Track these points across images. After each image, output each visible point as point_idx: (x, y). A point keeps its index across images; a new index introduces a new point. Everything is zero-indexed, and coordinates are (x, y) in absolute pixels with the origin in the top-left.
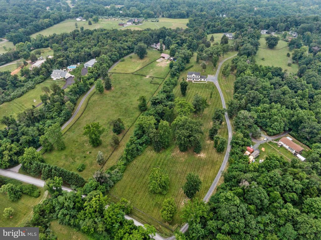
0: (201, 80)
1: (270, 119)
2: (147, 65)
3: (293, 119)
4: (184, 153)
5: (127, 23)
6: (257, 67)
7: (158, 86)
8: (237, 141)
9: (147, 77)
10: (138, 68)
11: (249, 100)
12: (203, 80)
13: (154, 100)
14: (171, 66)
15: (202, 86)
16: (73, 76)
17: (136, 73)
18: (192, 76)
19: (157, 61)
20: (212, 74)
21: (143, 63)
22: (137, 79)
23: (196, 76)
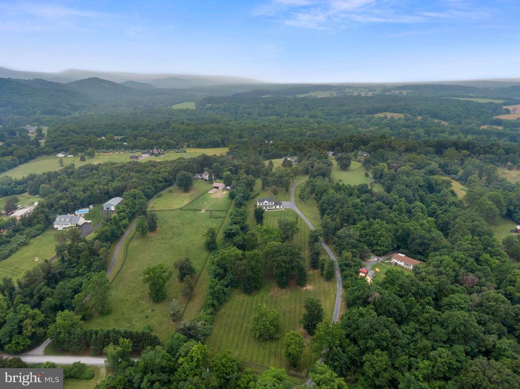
0: (276, 207)
1: (374, 236)
2: (198, 198)
3: (398, 234)
4: (284, 290)
5: (143, 155)
6: (340, 186)
7: (223, 219)
8: (346, 262)
9: (203, 211)
10: (186, 202)
11: (344, 219)
12: (278, 207)
13: (229, 231)
14: (232, 196)
15: (279, 214)
16: (89, 221)
17: (185, 208)
18: (264, 203)
19: (209, 192)
20: (287, 200)
21: (191, 196)
22: (189, 215)
23: (269, 203)
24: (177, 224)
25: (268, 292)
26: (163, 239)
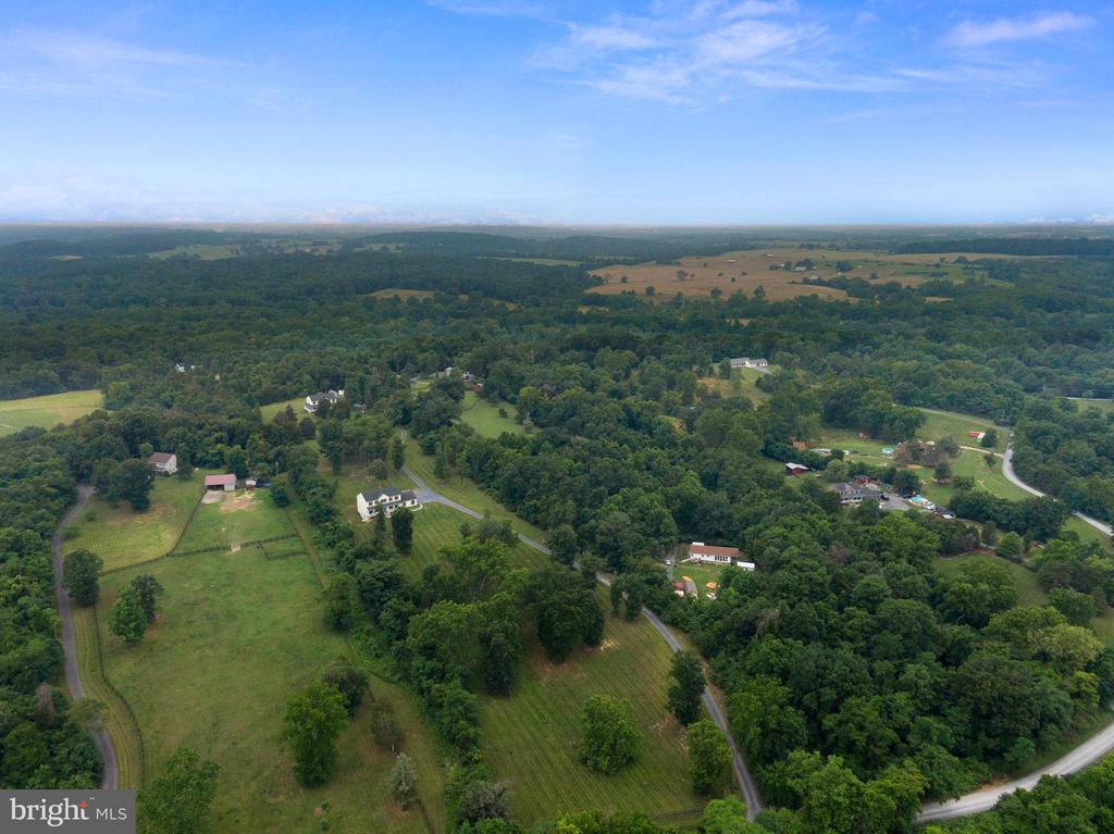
0: (405, 505)
2: (190, 521)
7: (305, 557)
9: (236, 549)
10: (169, 536)
12: (409, 504)
14: (284, 500)
17: (182, 551)
18: (380, 500)
19: (206, 501)
21: (165, 520)
22: (209, 566)
23: (390, 499)
24: (195, 592)
25: (537, 680)
26: (192, 637)
